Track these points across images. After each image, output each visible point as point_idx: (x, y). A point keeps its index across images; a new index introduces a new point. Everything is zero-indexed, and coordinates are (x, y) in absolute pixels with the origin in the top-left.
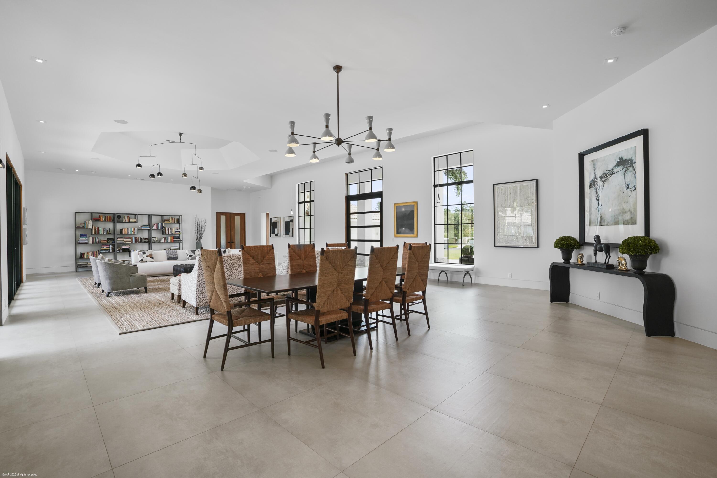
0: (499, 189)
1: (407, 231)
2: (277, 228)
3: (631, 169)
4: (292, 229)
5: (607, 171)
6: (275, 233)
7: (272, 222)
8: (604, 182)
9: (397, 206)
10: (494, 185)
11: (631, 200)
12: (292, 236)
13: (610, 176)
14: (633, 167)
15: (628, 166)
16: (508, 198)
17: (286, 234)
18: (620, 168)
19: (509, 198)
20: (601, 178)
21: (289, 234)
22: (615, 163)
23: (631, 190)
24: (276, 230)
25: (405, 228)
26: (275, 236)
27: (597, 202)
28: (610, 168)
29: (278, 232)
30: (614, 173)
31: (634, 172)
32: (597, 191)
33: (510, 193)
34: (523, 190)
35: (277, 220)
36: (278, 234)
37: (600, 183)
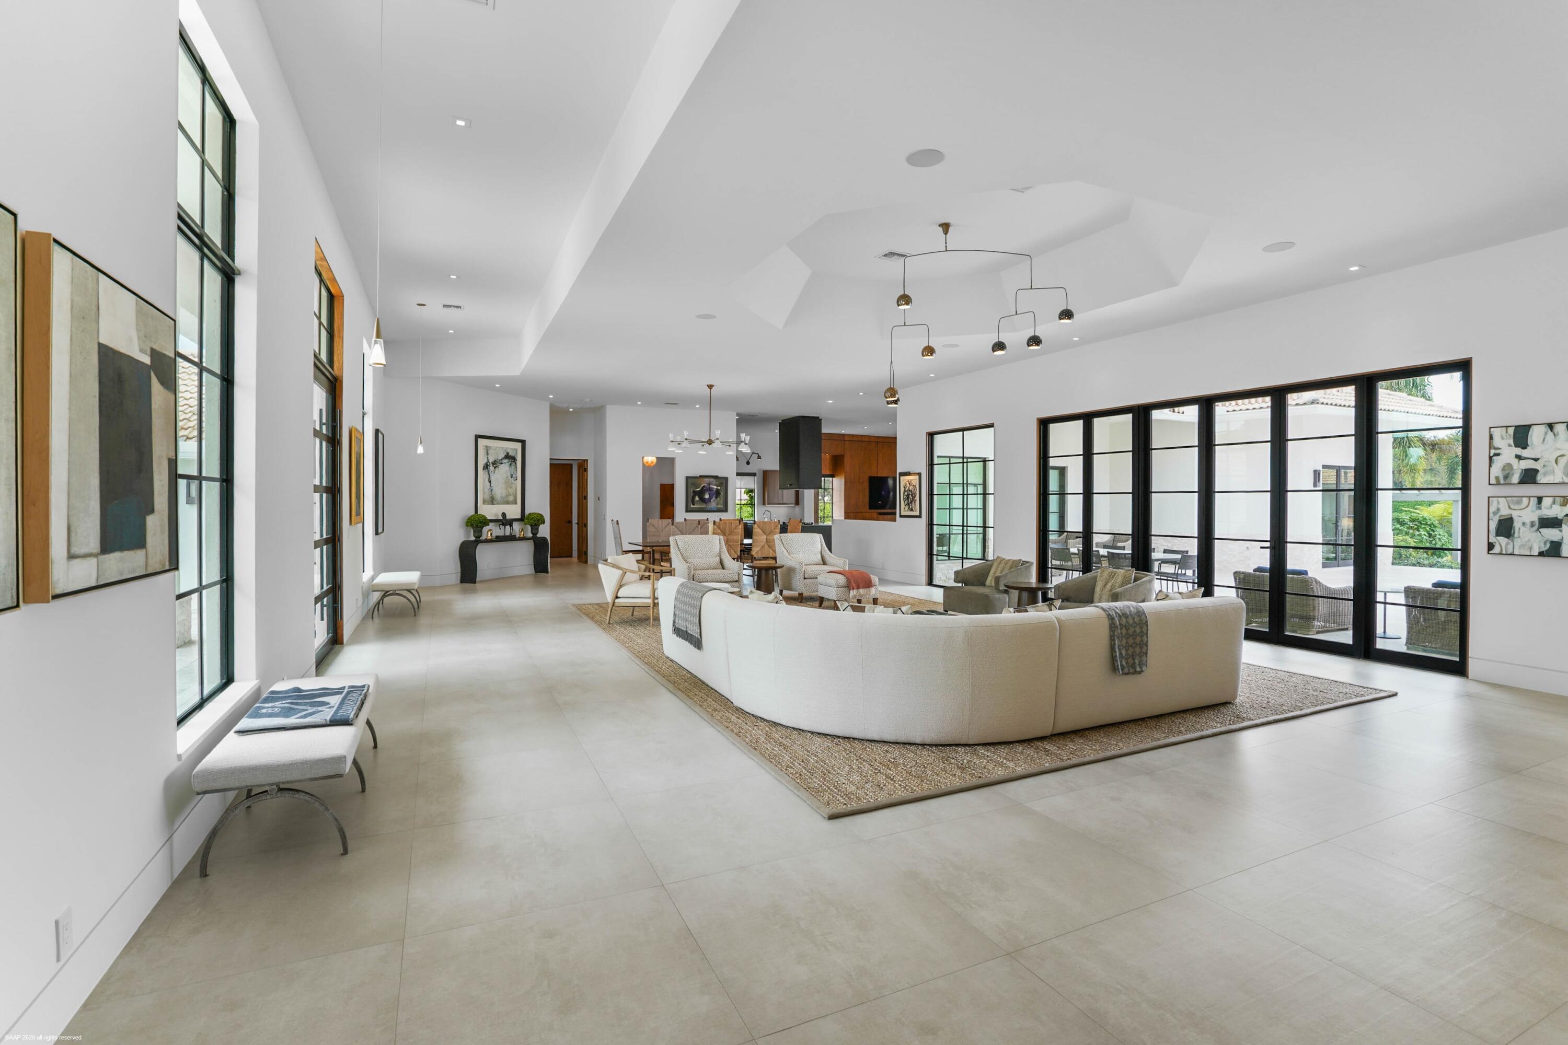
3: (514, 464)
8: (495, 468)
11: (514, 486)
20: (493, 464)
22: (504, 456)
27: (489, 484)
28: (500, 458)
32: (489, 474)
37: (492, 468)
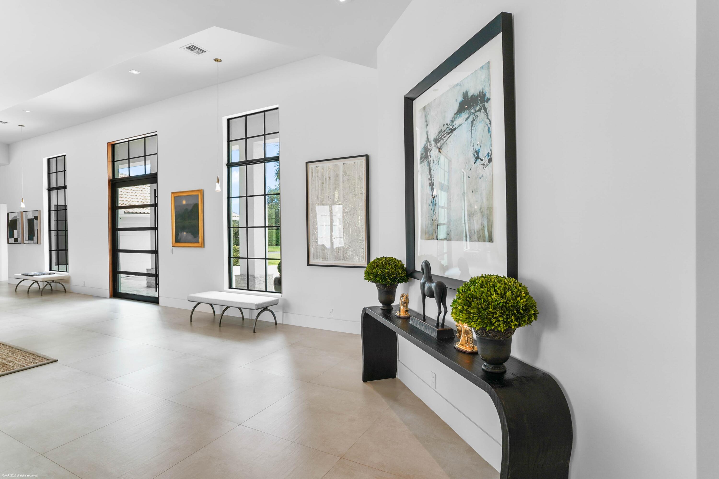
0: (314, 171)
1: (190, 237)
2: (16, 229)
4: (36, 230)
5: (444, 126)
6: (13, 237)
7: (10, 219)
8: (440, 149)
9: (175, 197)
10: (307, 163)
11: (484, 185)
12: (38, 243)
13: (448, 136)
14: (485, 110)
15: (478, 108)
16: (326, 185)
17: (29, 240)
18: (465, 115)
19: (327, 187)
20: (436, 141)
21: (33, 240)
23: (482, 162)
24: (16, 232)
25: (187, 232)
26: (15, 241)
27: (430, 191)
28: (449, 118)
29: (18, 235)
30: (455, 129)
31: (488, 121)
32: (430, 169)
33: (330, 178)
34: (347, 173)
35: (16, 217)
36: (18, 239)
37: (434, 152)
